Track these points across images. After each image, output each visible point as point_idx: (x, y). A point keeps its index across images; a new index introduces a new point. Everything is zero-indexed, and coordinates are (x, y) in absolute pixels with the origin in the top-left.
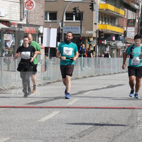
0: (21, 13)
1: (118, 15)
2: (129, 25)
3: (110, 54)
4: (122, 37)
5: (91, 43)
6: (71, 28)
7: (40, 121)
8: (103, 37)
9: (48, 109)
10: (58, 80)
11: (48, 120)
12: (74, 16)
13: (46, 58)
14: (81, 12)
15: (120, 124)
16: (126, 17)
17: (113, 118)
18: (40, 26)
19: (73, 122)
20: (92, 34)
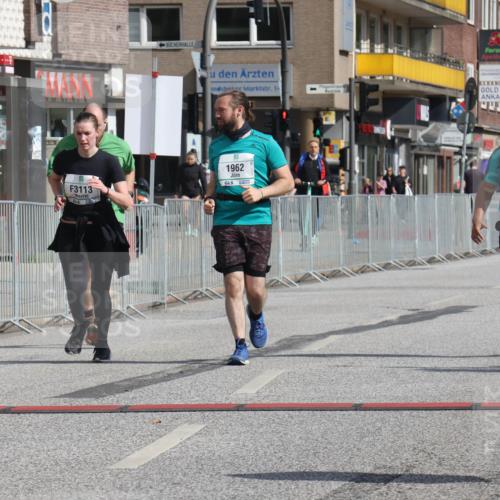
0: (27, 11)
1: (438, 12)
2: (488, 54)
3: (410, 181)
4: (458, 108)
5: (326, 136)
6: (243, 74)
7: (122, 465)
8: (378, 108)
9: (154, 414)
10: (195, 292)
11: (156, 460)
12: (253, 21)
13: (139, 202)
14: (282, 6)
15: (461, 473)
16: (471, 22)
17: (429, 449)
18: (110, 66)
19: (263, 470)
20: (331, 96)
